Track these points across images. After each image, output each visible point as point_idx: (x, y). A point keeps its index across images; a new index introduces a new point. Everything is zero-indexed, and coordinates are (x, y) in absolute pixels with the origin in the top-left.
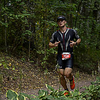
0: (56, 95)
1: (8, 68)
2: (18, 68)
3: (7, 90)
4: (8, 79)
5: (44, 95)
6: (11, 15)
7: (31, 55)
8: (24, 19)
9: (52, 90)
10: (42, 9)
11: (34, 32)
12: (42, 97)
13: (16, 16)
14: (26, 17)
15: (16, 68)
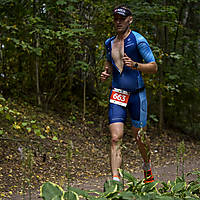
1: (43, 137)
2: (62, 135)
3: (43, 179)
4: (45, 158)
5: (115, 190)
6: (47, 31)
7: (87, 109)
8: (73, 38)
9: (131, 180)
10: (107, 17)
11: (94, 64)
12: (112, 195)
13: (58, 33)
14: (77, 34)
15: (59, 137)
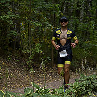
0: (41, 93)
5: (30, 93)
7: (16, 54)
11: (19, 32)
12: (28, 95)
13: (1, 17)
15: (2, 68)
